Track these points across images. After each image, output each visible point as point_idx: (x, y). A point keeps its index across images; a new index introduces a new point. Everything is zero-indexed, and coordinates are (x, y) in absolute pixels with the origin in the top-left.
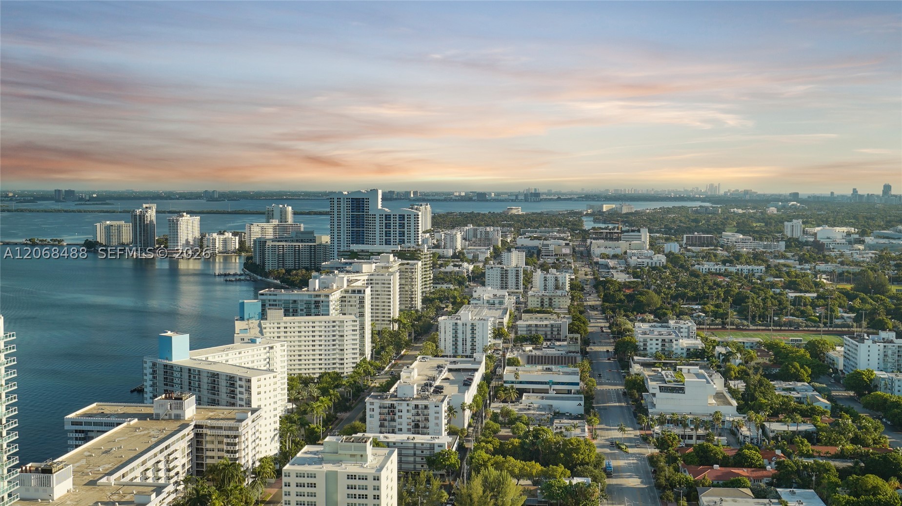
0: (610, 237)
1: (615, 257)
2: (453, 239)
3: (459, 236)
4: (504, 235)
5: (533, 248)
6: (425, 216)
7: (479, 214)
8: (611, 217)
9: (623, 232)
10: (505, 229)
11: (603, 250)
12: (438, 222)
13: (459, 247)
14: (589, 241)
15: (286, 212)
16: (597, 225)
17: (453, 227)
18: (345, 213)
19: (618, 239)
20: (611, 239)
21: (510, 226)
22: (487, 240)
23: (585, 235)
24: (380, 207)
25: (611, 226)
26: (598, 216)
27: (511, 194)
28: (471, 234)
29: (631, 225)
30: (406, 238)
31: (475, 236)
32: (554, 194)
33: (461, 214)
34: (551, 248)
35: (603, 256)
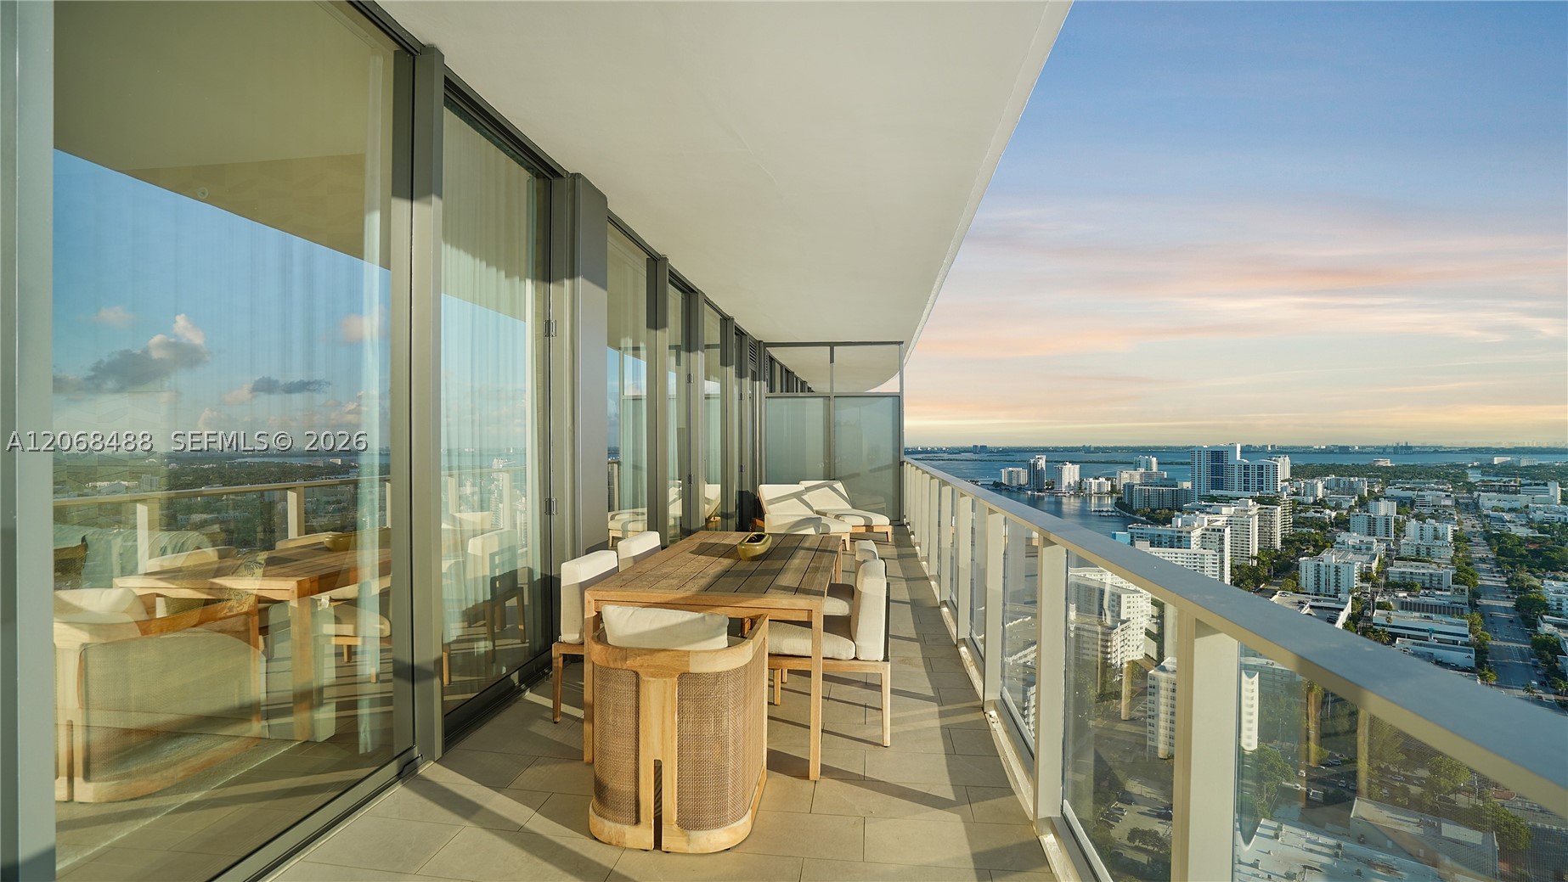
0: (1504, 490)
1: (1511, 510)
2: (1314, 487)
3: (1320, 486)
4: (1371, 485)
5: (1405, 498)
6: (1284, 467)
7: (1341, 465)
8: (1505, 470)
9: (1522, 485)
10: (1371, 480)
11: (1495, 503)
12: (1296, 472)
13: (1320, 495)
14: (1476, 494)
15: (1151, 462)
16: (1486, 478)
17: (1314, 477)
18: (1205, 464)
19: (1516, 492)
20: (1507, 492)
21: (1378, 477)
22: (1351, 490)
23: (1471, 488)
24: (1238, 458)
25: (1505, 479)
26: (1487, 468)
27: (1378, 447)
28: (1333, 484)
29: (1534, 479)
30: (1264, 486)
31: (1338, 484)
32: (1430, 447)
33: (1321, 465)
34: (1427, 499)
35: (1495, 509)
